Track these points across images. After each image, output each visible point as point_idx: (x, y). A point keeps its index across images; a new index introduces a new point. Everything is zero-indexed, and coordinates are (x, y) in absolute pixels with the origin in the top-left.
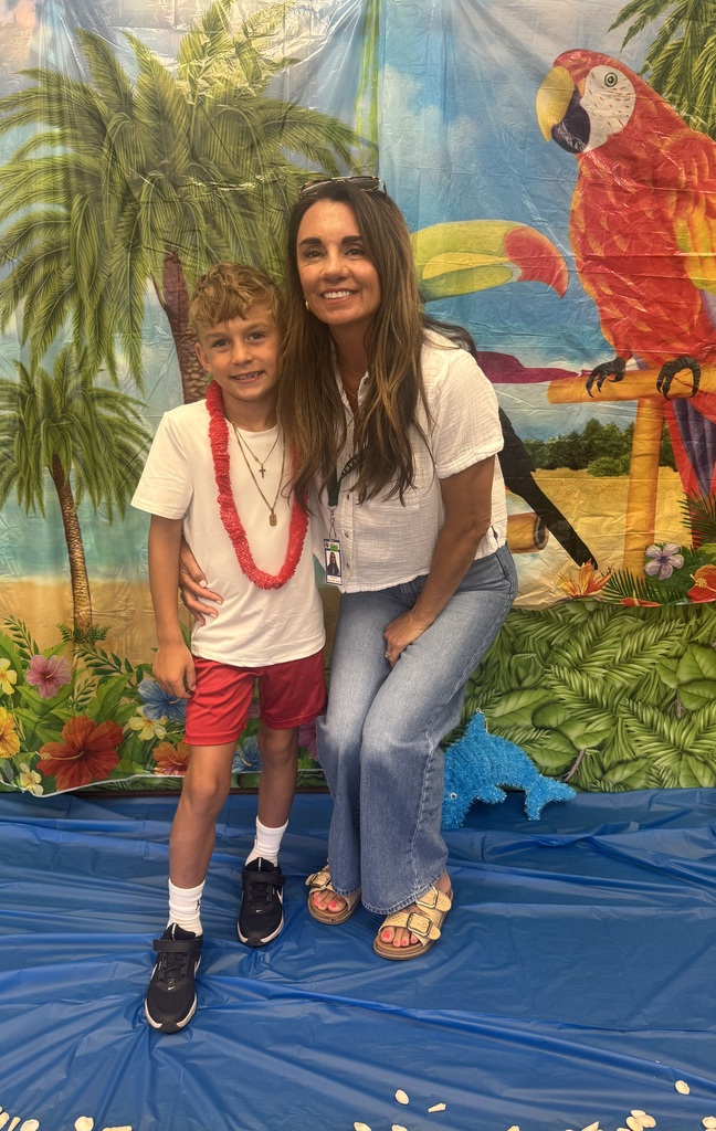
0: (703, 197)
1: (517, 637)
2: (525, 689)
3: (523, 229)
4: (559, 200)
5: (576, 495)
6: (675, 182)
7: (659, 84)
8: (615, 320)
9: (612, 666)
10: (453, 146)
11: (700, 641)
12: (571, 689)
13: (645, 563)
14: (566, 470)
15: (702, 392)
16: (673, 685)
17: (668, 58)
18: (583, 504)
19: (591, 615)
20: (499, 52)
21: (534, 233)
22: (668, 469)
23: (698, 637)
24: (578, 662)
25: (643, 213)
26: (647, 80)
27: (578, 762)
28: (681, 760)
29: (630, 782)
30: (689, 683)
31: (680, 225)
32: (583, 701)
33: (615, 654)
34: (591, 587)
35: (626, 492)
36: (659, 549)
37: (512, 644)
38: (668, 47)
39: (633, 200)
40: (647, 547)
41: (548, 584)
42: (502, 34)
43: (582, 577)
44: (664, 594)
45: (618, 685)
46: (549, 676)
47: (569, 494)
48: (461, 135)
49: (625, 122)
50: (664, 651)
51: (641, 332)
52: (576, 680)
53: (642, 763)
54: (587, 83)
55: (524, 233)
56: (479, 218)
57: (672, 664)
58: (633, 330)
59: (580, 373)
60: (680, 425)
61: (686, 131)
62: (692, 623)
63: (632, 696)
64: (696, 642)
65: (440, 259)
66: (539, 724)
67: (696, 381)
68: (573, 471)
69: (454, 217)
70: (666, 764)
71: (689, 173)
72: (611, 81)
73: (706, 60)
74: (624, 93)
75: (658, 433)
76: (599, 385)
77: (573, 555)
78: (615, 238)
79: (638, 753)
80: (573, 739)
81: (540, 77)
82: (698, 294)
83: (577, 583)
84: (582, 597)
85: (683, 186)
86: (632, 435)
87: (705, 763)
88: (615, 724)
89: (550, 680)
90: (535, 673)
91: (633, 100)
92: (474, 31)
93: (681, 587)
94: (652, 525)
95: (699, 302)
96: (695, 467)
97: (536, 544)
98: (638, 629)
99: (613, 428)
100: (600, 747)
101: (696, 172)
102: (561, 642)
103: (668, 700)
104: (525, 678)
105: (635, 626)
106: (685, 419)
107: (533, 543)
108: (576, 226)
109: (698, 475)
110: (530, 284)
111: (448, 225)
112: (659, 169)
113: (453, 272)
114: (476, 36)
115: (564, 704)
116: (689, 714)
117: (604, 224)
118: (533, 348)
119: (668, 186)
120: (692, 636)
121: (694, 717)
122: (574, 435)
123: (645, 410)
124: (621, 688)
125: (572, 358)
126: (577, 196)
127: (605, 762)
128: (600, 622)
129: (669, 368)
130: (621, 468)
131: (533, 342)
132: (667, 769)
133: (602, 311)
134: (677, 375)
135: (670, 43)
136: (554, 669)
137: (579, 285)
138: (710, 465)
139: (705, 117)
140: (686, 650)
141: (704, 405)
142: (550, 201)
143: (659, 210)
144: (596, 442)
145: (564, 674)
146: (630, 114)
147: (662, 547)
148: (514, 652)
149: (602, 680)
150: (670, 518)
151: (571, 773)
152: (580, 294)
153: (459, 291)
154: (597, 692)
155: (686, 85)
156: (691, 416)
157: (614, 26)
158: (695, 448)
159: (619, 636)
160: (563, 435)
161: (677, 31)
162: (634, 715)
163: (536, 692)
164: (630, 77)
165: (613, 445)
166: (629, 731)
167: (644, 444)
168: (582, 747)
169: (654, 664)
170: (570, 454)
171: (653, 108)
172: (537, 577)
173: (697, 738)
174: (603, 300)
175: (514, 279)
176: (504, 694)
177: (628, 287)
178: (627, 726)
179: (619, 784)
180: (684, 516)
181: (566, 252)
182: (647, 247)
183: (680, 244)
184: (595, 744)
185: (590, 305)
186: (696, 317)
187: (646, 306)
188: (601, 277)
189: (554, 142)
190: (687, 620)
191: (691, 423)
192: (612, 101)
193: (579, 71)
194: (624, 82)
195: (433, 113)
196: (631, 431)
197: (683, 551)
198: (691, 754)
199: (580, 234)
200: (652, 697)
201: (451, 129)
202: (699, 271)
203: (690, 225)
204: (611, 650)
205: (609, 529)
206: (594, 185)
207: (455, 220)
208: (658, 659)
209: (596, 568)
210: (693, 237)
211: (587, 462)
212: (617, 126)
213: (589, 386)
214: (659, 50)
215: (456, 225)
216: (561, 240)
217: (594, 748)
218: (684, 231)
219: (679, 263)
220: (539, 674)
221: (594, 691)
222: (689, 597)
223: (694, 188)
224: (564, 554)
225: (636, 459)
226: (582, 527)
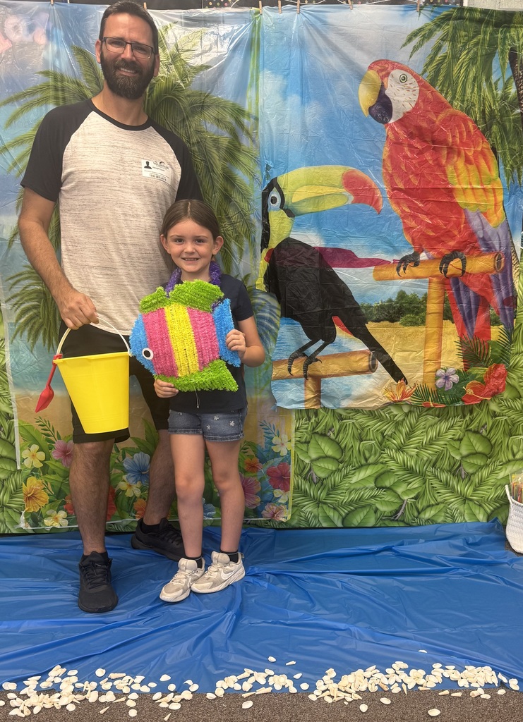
0: (463, 151)
1: (363, 429)
2: (369, 464)
3: (353, 171)
4: (375, 153)
5: (393, 339)
6: (445, 142)
7: (433, 81)
8: (413, 228)
9: (421, 447)
10: (309, 120)
11: (473, 430)
12: (398, 463)
13: (436, 380)
14: (387, 323)
15: (468, 273)
16: (458, 458)
17: (437, 65)
18: (398, 344)
19: (407, 415)
20: (334, 61)
21: (360, 173)
22: (448, 322)
23: (472, 427)
24: (401, 446)
25: (426, 161)
26: (426, 78)
27: (403, 508)
28: (465, 503)
29: (435, 519)
30: (468, 456)
31: (450, 169)
32: (405, 469)
33: (423, 439)
34: (404, 395)
35: (423, 336)
36: (444, 371)
37: (360, 434)
38: (437, 58)
39: (420, 153)
40: (437, 370)
41: (378, 394)
42: (336, 50)
43: (398, 389)
44: (448, 400)
45: (425, 459)
46: (384, 455)
47: (389, 337)
48: (313, 112)
49: (413, 105)
50: (451, 436)
51: (428, 236)
52: (400, 457)
53: (442, 506)
54: (389, 80)
55: (354, 173)
56: (326, 164)
57: (456, 444)
58: (424, 234)
59: (392, 262)
60: (455, 294)
61: (451, 110)
62: (467, 418)
63: (434, 466)
64: (470, 430)
65: (303, 189)
66: (379, 485)
67: (464, 266)
68: (391, 323)
69: (310, 163)
70: (456, 506)
71: (454, 137)
72: (404, 79)
73: (462, 66)
74: (412, 86)
75: (442, 298)
76: (405, 269)
77: (393, 375)
78: (411, 176)
79: (439, 500)
80: (400, 493)
81: (361, 76)
82: (463, 211)
83: (396, 392)
84: (399, 401)
85: (450, 144)
86: (426, 301)
87: (480, 505)
88: (425, 483)
89: (385, 458)
90: (375, 454)
91: (418, 91)
92: (319, 48)
93: (458, 395)
94: (439, 356)
95: (464, 217)
96: (465, 320)
97: (370, 369)
98: (436, 423)
99: (415, 296)
100: (416, 498)
101: (458, 135)
102: (390, 433)
103: (455, 467)
104: (369, 457)
105: (434, 421)
106: (458, 290)
107: (368, 368)
108: (386, 170)
109: (466, 325)
110: (358, 205)
111: (307, 168)
112: (436, 134)
113: (311, 198)
114: (320, 50)
115: (394, 472)
116: (469, 476)
117: (403, 168)
118: (363, 246)
119: (442, 144)
120: (467, 426)
121: (472, 477)
122: (390, 300)
123: (433, 285)
124: (427, 460)
125: (387, 252)
126: (386, 151)
127: (420, 507)
128: (412, 419)
129: (446, 258)
130: (420, 321)
131: (362, 242)
132: (457, 509)
133: (404, 222)
134: (451, 263)
135: (439, 55)
136: (387, 451)
137: (389, 206)
138: (474, 319)
139: (463, 102)
140: (464, 435)
141: (469, 281)
142: (370, 154)
143: (437, 159)
144: (404, 305)
145: (393, 453)
146: (416, 100)
147: (446, 370)
148: (361, 440)
149: (416, 456)
150: (450, 352)
151: (399, 514)
152: (390, 212)
153: (316, 210)
154: (413, 464)
155: (450, 81)
156: (462, 288)
157: (404, 45)
158: (464, 308)
159: (424, 428)
160: (384, 300)
161: (443, 48)
162: (436, 477)
163: (377, 466)
164: (416, 77)
165: (415, 307)
166: (433, 487)
167: (433, 307)
168: (405, 498)
169: (446, 444)
170: (389, 313)
171: (430, 96)
172: (371, 389)
173: (475, 490)
174: (405, 216)
175: (350, 202)
176: (357, 468)
177: (420, 207)
178: (432, 484)
179: (428, 520)
180: (458, 351)
181: (381, 186)
182: (430, 182)
183: (450, 180)
184: (413, 496)
185: (397, 218)
186: (462, 226)
187: (431, 219)
188: (402, 201)
189: (370, 117)
190: (464, 417)
191: (462, 292)
192: (405, 91)
193: (384, 73)
194: (411, 79)
195: (295, 99)
196: (426, 298)
197: (458, 372)
198: (471, 500)
199: (389, 174)
200: (446, 466)
201: (307, 109)
202: (463, 197)
203: (456, 169)
204: (421, 437)
205: (414, 359)
206: (396, 144)
207: (311, 165)
208: (448, 441)
209: (407, 383)
210: (458, 176)
211: (399, 318)
212: (409, 107)
213: (398, 270)
214: (432, 60)
215: (312, 168)
216: (377, 178)
217: (412, 498)
218: (452, 172)
219: (450, 192)
220: (378, 455)
221: (411, 463)
222: (463, 401)
223: (457, 146)
224: (387, 375)
225: (429, 315)
226: (397, 359)
